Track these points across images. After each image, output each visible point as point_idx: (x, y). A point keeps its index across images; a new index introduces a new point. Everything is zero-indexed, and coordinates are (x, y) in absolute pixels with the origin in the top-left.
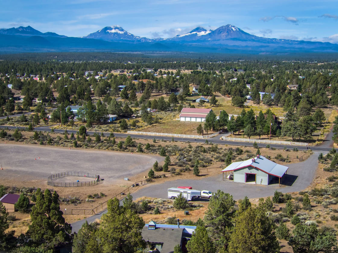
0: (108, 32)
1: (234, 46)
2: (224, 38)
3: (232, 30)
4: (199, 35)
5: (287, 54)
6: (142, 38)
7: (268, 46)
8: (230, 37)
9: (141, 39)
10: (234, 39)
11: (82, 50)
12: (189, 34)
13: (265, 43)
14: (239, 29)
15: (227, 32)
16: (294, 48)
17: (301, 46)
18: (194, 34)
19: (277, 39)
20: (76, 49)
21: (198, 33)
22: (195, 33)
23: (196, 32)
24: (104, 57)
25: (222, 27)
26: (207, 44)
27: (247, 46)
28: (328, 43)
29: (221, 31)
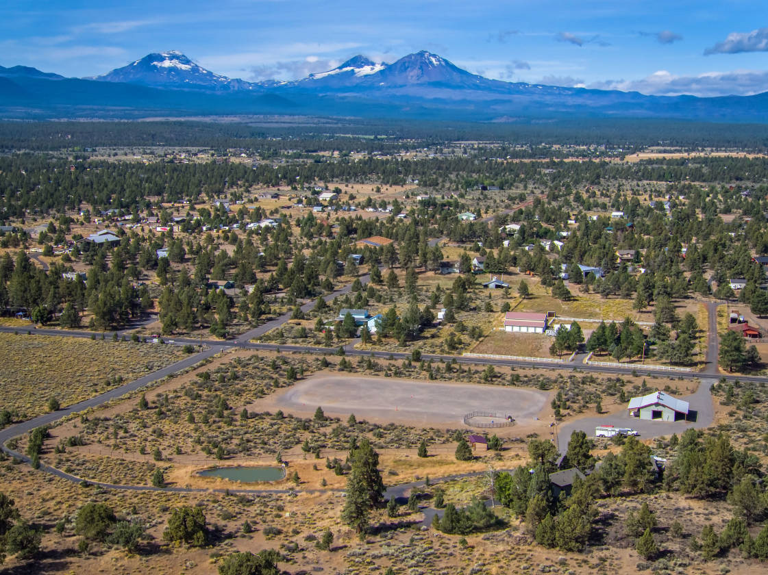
0: (155, 67)
1: (436, 100)
2: (414, 81)
3: (431, 62)
4: (358, 75)
5: (554, 120)
6: (233, 80)
7: (509, 101)
8: (425, 79)
9: (230, 82)
10: (438, 84)
11: (104, 110)
12: (338, 71)
13: (503, 93)
14: (445, 60)
15: (421, 68)
16: (564, 105)
17: (579, 100)
18: (347, 72)
19: (528, 85)
20: (90, 109)
21: (357, 70)
22: (349, 69)
23: (352, 68)
24: (172, 135)
25: (410, 56)
26: (377, 94)
27: (464, 101)
28: (636, 95)
29: (406, 65)
